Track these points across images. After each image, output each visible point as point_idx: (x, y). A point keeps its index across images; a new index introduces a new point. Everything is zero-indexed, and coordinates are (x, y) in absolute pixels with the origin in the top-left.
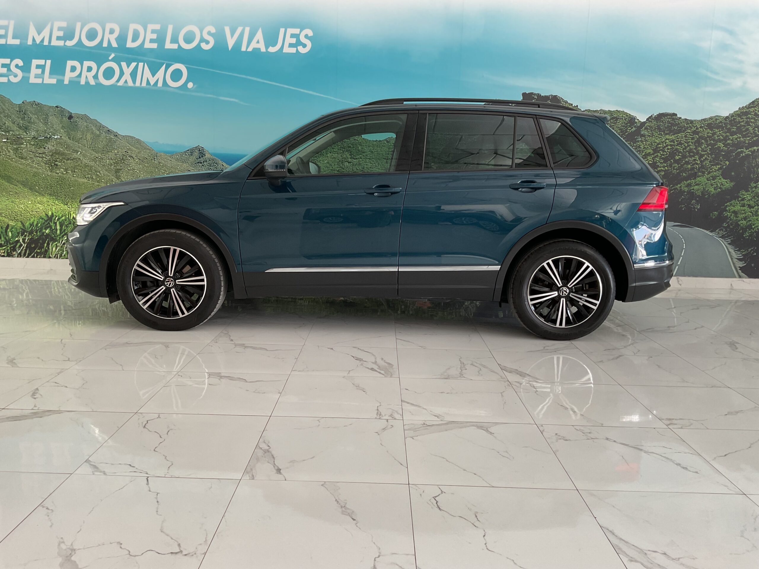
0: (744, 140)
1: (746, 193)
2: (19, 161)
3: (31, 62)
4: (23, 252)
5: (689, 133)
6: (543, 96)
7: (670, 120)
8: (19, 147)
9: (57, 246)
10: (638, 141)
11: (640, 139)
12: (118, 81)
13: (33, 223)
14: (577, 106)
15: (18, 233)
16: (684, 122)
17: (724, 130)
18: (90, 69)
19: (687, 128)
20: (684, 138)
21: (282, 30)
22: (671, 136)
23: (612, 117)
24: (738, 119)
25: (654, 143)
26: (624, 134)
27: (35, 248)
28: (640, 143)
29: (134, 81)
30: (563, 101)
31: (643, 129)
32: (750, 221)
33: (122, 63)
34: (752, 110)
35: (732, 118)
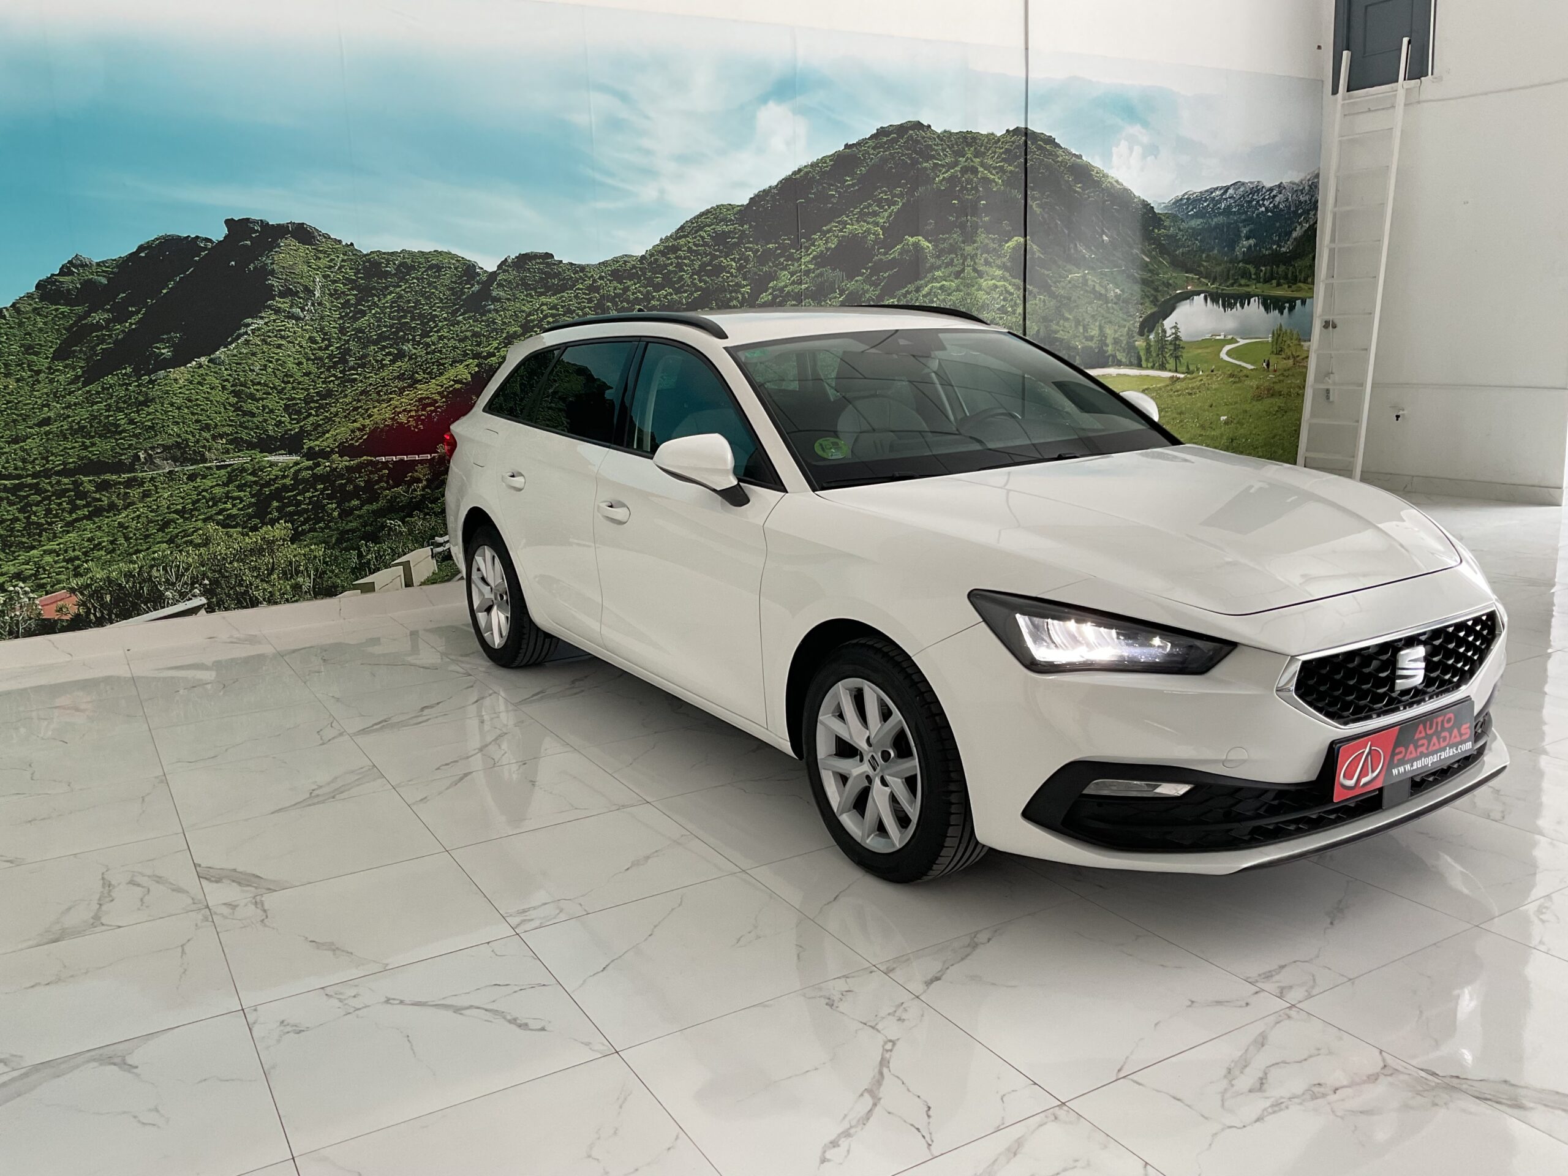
0: (680, 297)
5: (581, 289)
6: (273, 225)
7: (541, 266)
10: (489, 311)
11: (492, 307)
14: (352, 244)
16: (569, 269)
17: (641, 281)
19: (577, 280)
20: (574, 301)
22: (550, 298)
23: (429, 266)
24: (662, 260)
25: (520, 312)
26: (460, 299)
28: (493, 315)
30: (320, 235)
31: (495, 285)
34: (682, 241)
35: (652, 258)
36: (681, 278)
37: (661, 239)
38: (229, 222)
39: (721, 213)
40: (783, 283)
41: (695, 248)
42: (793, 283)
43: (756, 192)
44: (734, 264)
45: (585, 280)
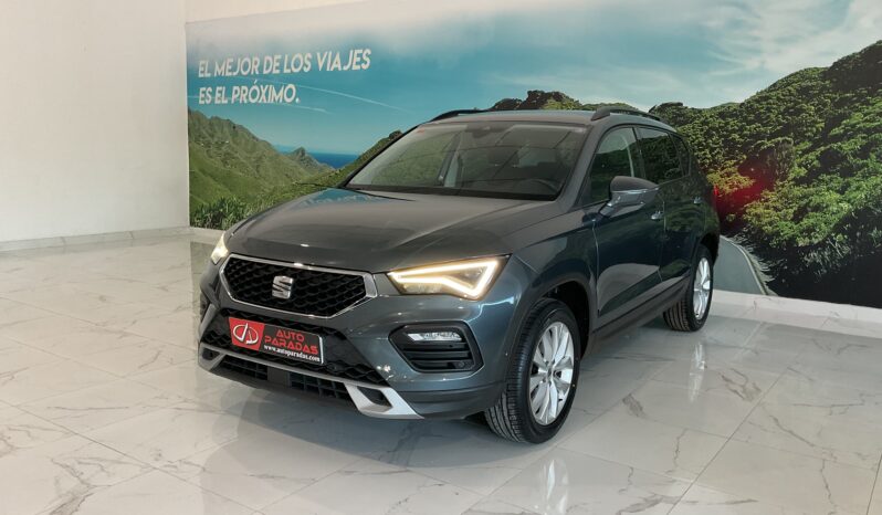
0: (765, 129)
1: (770, 193)
2: (209, 159)
3: (216, 88)
4: (210, 224)
5: (697, 123)
6: (546, 93)
7: (674, 110)
8: (209, 150)
9: (226, 222)
12: (258, 100)
13: (215, 204)
15: (208, 211)
16: (691, 112)
17: (739, 118)
18: (244, 91)
19: (695, 118)
20: (692, 130)
21: (352, 51)
24: (756, 105)
27: (215, 222)
29: (267, 99)
30: (565, 97)
32: (777, 226)
33: (261, 86)
34: (773, 93)
35: (749, 105)
36: (769, 117)
37: (757, 93)
38: (529, 93)
39: (807, 74)
40: (856, 121)
41: (783, 98)
43: (841, 58)
44: (813, 108)
45: (701, 118)
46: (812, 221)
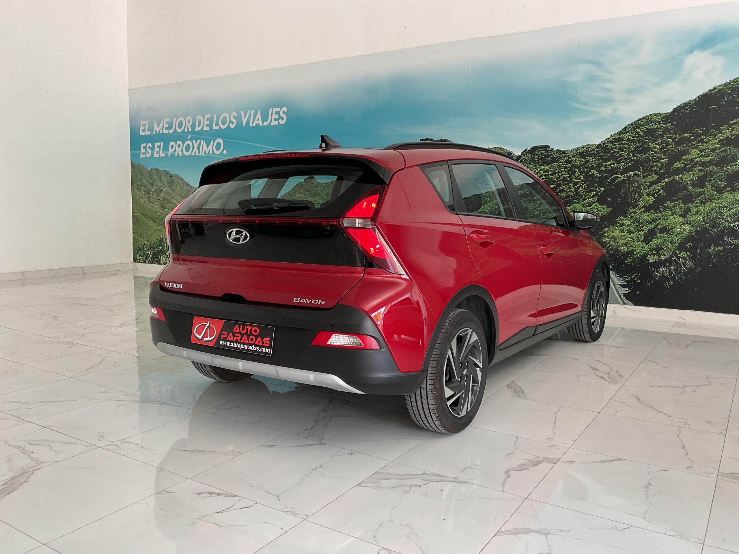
0: (619, 165)
1: (624, 218)
2: (150, 205)
3: (155, 144)
4: (150, 260)
5: (562, 162)
6: (435, 140)
7: (543, 152)
8: (150, 196)
9: (164, 257)
12: (192, 152)
13: (155, 242)
15: (148, 249)
16: (557, 153)
17: (596, 157)
18: (179, 146)
19: (560, 158)
20: (558, 168)
21: (271, 110)
22: (545, 167)
24: (611, 146)
27: (155, 258)
29: (199, 153)
31: (519, 162)
32: (631, 246)
33: (193, 141)
34: (624, 135)
35: (605, 146)
36: (621, 155)
37: (611, 135)
39: (652, 118)
40: (694, 157)
41: (633, 139)
42: (702, 156)
43: (679, 104)
44: (658, 146)
45: (565, 158)
46: (660, 241)
